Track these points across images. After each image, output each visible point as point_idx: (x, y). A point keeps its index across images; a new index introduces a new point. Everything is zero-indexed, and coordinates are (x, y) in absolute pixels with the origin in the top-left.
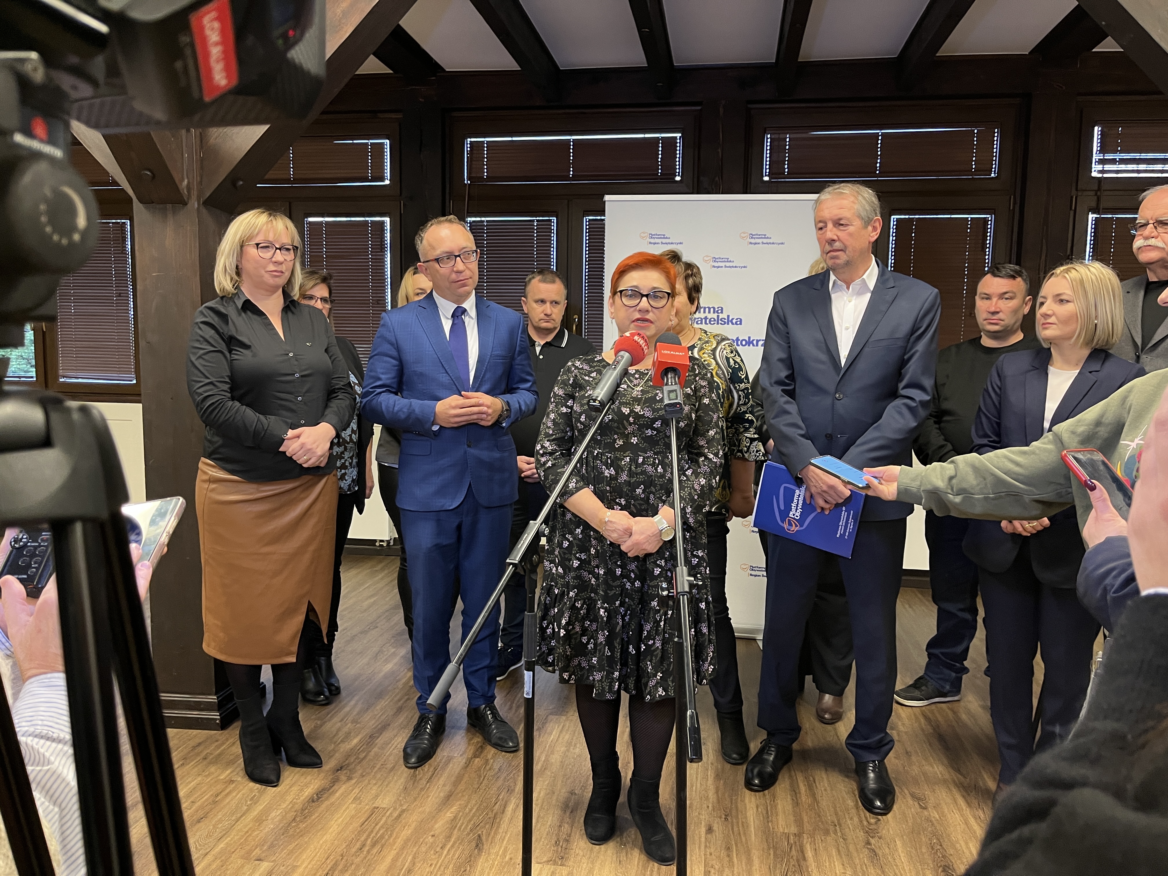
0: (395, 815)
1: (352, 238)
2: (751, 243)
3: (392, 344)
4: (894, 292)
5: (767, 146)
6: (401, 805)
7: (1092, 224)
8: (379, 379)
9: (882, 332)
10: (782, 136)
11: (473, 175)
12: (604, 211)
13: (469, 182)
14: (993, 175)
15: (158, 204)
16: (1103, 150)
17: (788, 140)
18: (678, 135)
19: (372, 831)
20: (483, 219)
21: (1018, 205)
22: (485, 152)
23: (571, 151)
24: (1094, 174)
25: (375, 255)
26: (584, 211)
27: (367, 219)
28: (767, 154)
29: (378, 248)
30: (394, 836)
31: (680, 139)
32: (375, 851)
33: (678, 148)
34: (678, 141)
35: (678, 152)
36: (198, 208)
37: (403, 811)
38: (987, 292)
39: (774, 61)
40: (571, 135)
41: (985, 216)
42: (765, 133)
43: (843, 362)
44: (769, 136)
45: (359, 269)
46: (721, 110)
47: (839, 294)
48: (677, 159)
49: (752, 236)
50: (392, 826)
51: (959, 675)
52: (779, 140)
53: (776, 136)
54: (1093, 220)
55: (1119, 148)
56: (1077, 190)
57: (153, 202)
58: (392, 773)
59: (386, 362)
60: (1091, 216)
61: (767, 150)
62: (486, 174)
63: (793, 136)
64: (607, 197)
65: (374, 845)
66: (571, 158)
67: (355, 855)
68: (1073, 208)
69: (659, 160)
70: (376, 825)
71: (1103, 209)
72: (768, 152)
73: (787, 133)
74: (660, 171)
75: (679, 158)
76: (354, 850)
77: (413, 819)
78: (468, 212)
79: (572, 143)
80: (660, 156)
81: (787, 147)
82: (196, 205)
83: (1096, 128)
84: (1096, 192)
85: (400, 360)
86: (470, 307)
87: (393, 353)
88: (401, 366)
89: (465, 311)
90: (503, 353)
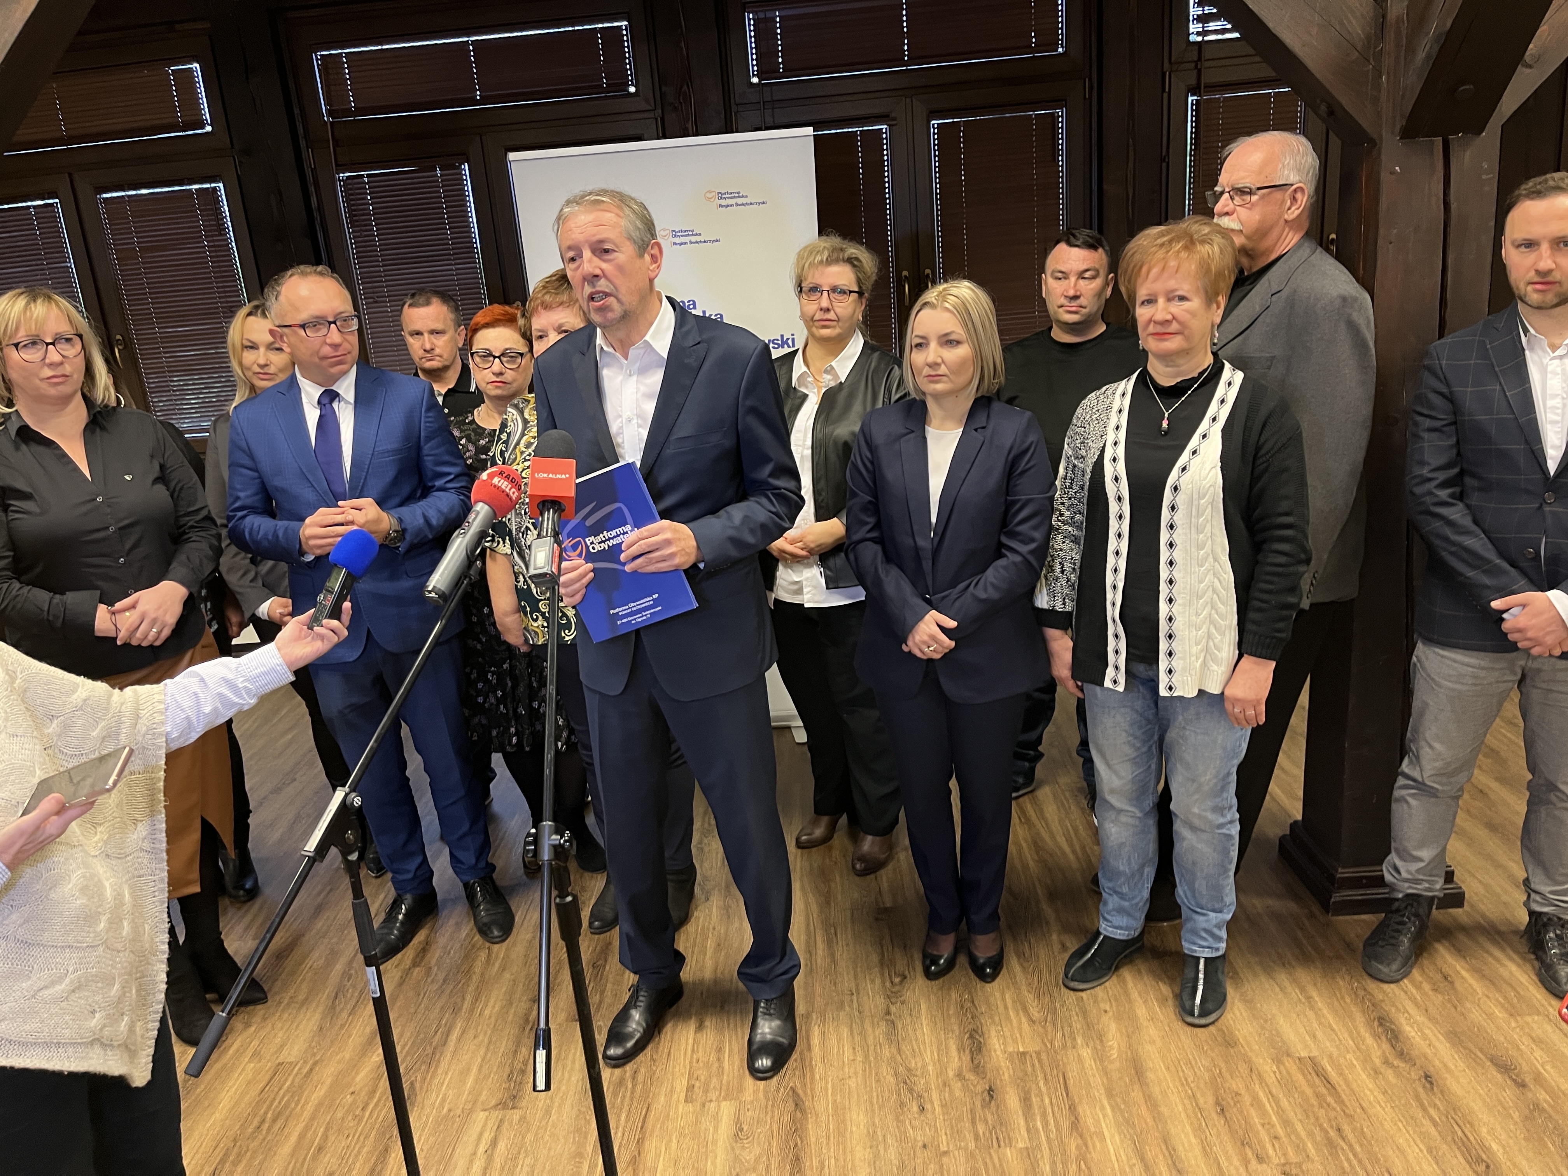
0: (305, 1071)
1: (171, 219)
2: (721, 207)
3: (243, 450)
5: (750, 32)
6: (314, 1055)
7: (1193, 110)
10: (769, 14)
11: (335, 108)
13: (331, 119)
14: (1060, 50)
17: (778, 19)
18: (624, 24)
19: (274, 1099)
20: (361, 173)
21: (1096, 90)
22: (346, 70)
23: (473, 59)
24: (1192, 38)
25: (213, 241)
27: (193, 187)
28: (750, 43)
29: (214, 230)
30: (302, 1102)
31: (627, 30)
32: (277, 1127)
33: (626, 44)
34: (625, 32)
35: (626, 50)
37: (315, 1063)
38: (1063, 269)
40: (468, 35)
41: (1054, 111)
42: (745, 12)
44: (751, 16)
45: (194, 263)
48: (627, 60)
49: (721, 195)
50: (301, 1087)
52: (765, 20)
53: (761, 15)
54: (1192, 104)
56: (1170, 62)
58: (304, 1009)
59: (243, 475)
60: (1191, 99)
61: (750, 37)
62: (353, 104)
63: (784, 13)
64: (511, 156)
65: (274, 1120)
66: (475, 70)
67: (252, 1137)
68: (1166, 90)
69: (602, 64)
70: (280, 1089)
71: (1206, 87)
72: (753, 40)
73: (777, 10)
74: (604, 80)
75: (630, 57)
76: (250, 1130)
77: (328, 1073)
78: (337, 165)
79: (471, 48)
80: (603, 57)
81: (779, 31)
84: (1196, 62)
85: (256, 471)
86: (347, 388)
87: (247, 461)
88: (260, 477)
89: (338, 395)
90: (395, 446)
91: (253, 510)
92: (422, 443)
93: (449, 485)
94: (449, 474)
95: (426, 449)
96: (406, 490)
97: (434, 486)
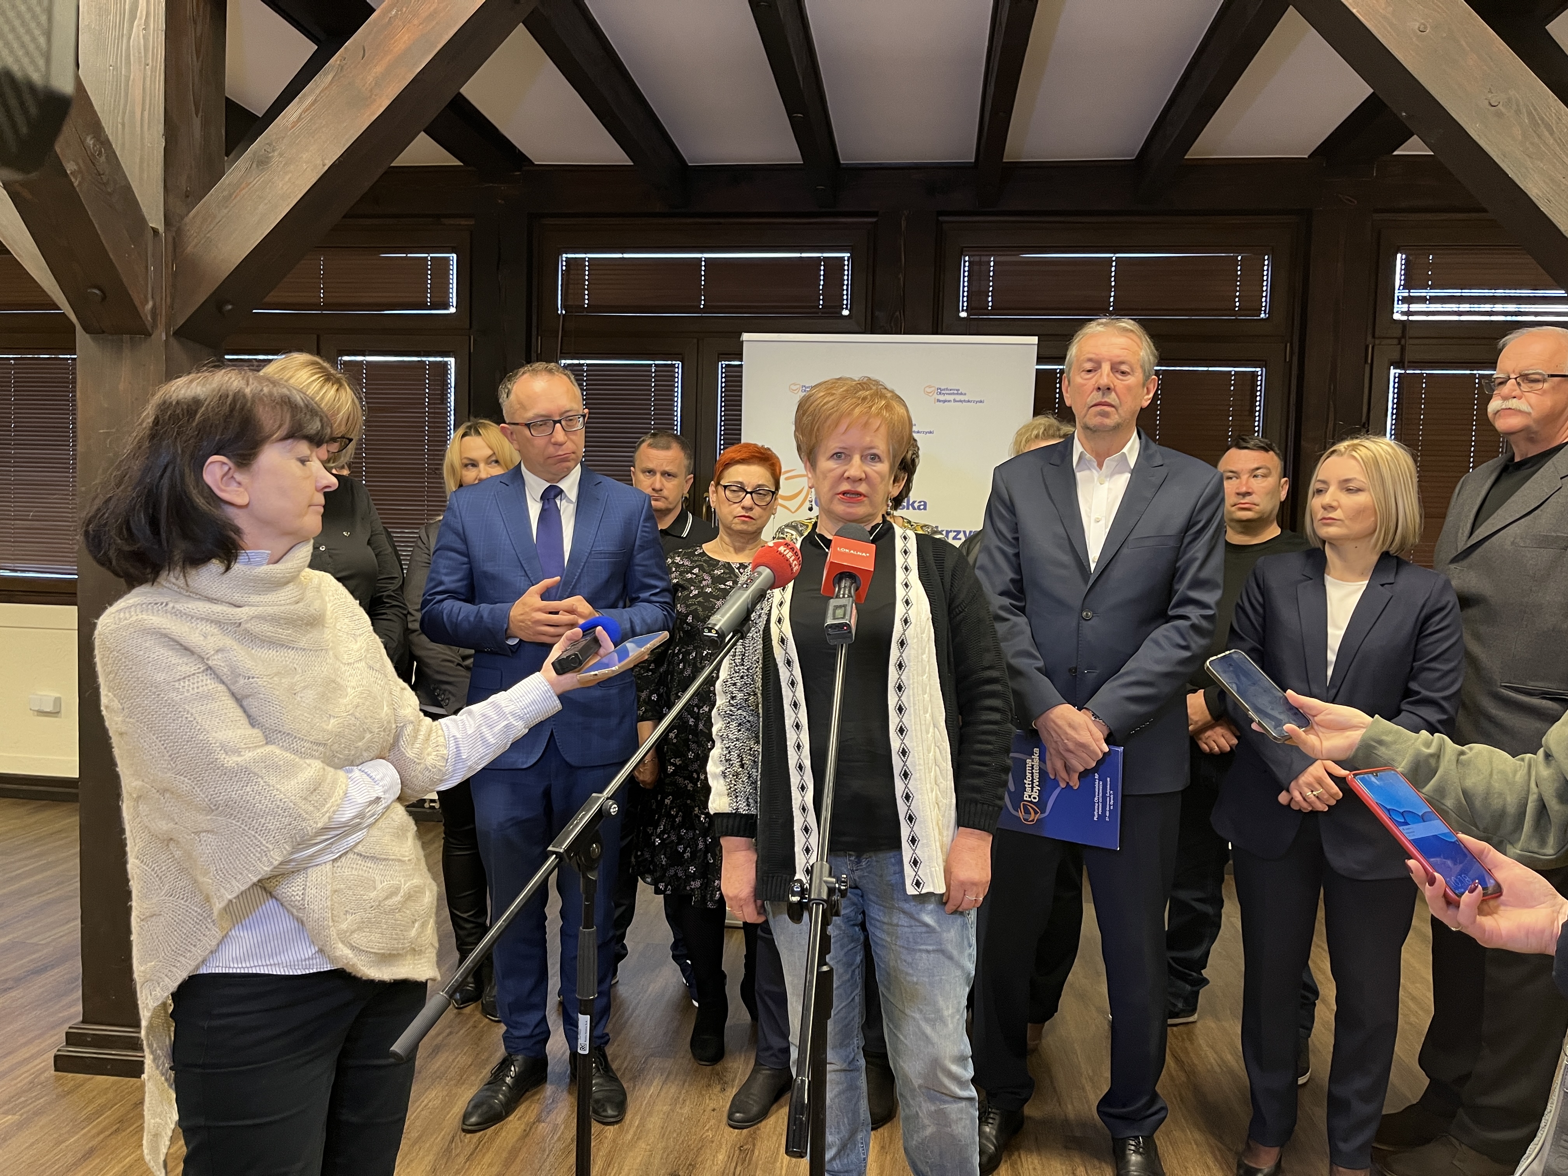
1: (401, 385)
2: (939, 401)
3: (457, 534)
4: (1163, 471)
5: (964, 271)
7: (1395, 383)
8: (441, 583)
9: (1146, 528)
10: (984, 259)
11: (570, 303)
12: (742, 354)
13: (564, 312)
14: (1262, 316)
15: (112, 334)
16: (1407, 286)
17: (992, 264)
18: (846, 255)
20: (582, 362)
21: (1297, 354)
22: (587, 273)
23: (703, 273)
24: (1397, 316)
25: (434, 408)
26: (719, 354)
27: (424, 359)
28: (964, 282)
29: (437, 399)
31: (848, 261)
33: (846, 273)
34: (846, 263)
35: (846, 277)
36: (166, 341)
38: (1234, 469)
39: (973, 161)
40: (702, 252)
41: (1253, 369)
42: (962, 254)
43: (1093, 566)
44: (967, 258)
45: (412, 427)
46: (903, 224)
47: (1086, 473)
48: (845, 287)
49: (940, 391)
51: (1195, 989)
52: (980, 263)
53: (977, 259)
54: (1395, 378)
55: (1430, 283)
56: (1374, 337)
57: (103, 332)
59: (450, 559)
60: (1393, 372)
61: (964, 277)
62: (587, 302)
63: (999, 259)
64: (746, 336)
66: (703, 283)
68: (1369, 361)
69: (821, 287)
71: (1409, 362)
72: (966, 279)
73: (992, 255)
74: (821, 302)
75: (847, 285)
78: (561, 353)
79: (703, 263)
80: (822, 283)
81: (991, 274)
82: (164, 337)
83: (1399, 256)
84: (1400, 339)
85: (467, 556)
86: (570, 485)
87: (459, 545)
88: (469, 563)
89: (562, 491)
90: (611, 549)
91: (453, 594)
92: (635, 553)
93: (654, 598)
94: (656, 587)
95: (639, 558)
96: (613, 596)
97: (639, 597)
